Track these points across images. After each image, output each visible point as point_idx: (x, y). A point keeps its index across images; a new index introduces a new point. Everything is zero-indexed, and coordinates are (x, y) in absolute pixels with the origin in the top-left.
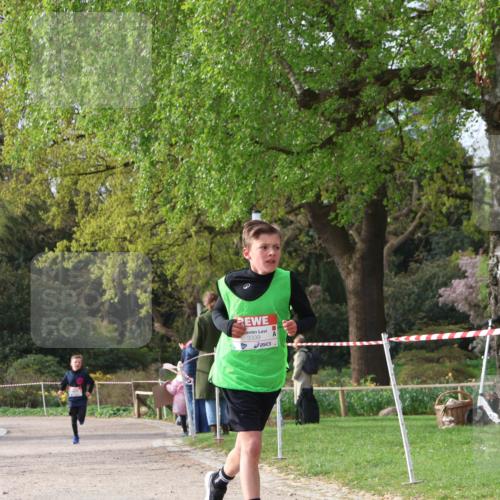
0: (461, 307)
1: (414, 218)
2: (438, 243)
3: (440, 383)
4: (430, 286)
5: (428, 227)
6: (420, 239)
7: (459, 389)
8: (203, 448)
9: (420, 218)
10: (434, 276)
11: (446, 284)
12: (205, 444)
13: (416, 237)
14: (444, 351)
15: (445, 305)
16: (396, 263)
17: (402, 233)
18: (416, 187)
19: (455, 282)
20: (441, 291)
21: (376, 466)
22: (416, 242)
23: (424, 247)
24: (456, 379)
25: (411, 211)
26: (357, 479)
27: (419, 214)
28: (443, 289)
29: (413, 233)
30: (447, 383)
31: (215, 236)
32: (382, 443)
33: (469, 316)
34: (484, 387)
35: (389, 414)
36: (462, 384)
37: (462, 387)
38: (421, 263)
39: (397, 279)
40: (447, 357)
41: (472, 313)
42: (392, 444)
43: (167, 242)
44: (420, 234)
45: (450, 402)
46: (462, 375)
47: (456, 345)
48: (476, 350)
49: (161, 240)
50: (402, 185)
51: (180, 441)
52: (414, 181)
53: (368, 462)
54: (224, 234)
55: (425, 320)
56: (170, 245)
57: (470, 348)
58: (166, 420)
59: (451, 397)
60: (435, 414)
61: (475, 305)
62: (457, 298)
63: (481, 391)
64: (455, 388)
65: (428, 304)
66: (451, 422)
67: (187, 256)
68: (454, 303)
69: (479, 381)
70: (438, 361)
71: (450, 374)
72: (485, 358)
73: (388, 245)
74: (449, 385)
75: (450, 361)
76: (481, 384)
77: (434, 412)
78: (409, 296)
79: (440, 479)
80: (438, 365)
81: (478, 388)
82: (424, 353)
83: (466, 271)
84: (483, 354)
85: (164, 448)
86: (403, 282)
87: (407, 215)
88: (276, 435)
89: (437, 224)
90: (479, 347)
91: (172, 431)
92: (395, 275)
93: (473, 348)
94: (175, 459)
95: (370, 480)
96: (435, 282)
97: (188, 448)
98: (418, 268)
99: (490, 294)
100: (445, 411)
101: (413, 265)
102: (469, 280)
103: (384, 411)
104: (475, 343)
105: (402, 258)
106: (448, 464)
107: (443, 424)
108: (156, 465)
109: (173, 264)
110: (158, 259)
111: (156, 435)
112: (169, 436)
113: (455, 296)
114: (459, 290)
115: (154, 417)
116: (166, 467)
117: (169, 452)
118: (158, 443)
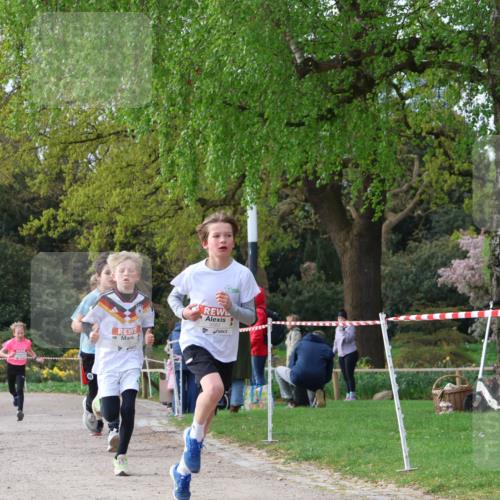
0: (462, 288)
1: (414, 195)
2: (438, 222)
3: (437, 367)
4: (429, 267)
5: (429, 203)
6: (420, 217)
7: (457, 374)
9: (421, 195)
10: (432, 256)
11: (446, 264)
13: (416, 214)
14: (442, 334)
15: (444, 285)
16: (395, 242)
17: (402, 210)
18: (417, 163)
19: (456, 263)
20: (440, 271)
21: (370, 451)
22: (416, 219)
23: (424, 225)
24: (454, 363)
25: (411, 187)
26: (350, 465)
27: (420, 191)
28: (442, 269)
29: (413, 210)
30: (445, 367)
31: (208, 209)
32: (377, 427)
33: (469, 297)
34: (484, 372)
35: (383, 398)
36: (460, 369)
37: (460, 372)
38: (420, 242)
39: (394, 258)
40: (445, 340)
41: (472, 294)
42: (386, 430)
43: (158, 213)
44: (419, 212)
45: (448, 387)
46: (460, 359)
47: (455, 328)
48: (475, 334)
49: (151, 211)
50: (403, 160)
51: (165, 422)
52: (415, 156)
53: (362, 447)
54: (216, 206)
55: (423, 301)
56: (160, 217)
57: (469, 331)
58: (152, 399)
59: (449, 381)
60: (432, 399)
61: (476, 287)
62: (457, 279)
63: (480, 376)
64: (453, 373)
65: (426, 284)
66: (448, 407)
67: (178, 229)
68: (453, 283)
69: (478, 365)
70: (436, 344)
71: (448, 358)
72: (485, 342)
73: (387, 222)
74: (447, 369)
75: (448, 345)
76: (481, 369)
77: (430, 397)
78: (407, 275)
79: (436, 467)
80: (436, 348)
81: (478, 372)
82: (421, 336)
83: (468, 252)
84: (483, 337)
85: (149, 428)
86: (401, 261)
87: (407, 192)
88: (266, 418)
89: (438, 201)
90: (478, 330)
91: (158, 410)
92: (393, 254)
93: (473, 332)
94: (160, 440)
95: (363, 466)
96: (433, 263)
97: (173, 429)
98: (417, 247)
99: (492, 275)
100: (442, 396)
101: (412, 244)
102: (471, 260)
103: (378, 395)
104: (474, 326)
105: (400, 236)
106: (445, 451)
107: (440, 409)
108: (141, 446)
109: (163, 237)
110: (148, 232)
111: (141, 414)
112: (154, 416)
113: (455, 277)
114: (459, 271)
115: (139, 396)
116: (150, 447)
117: (155, 432)
118: (142, 422)
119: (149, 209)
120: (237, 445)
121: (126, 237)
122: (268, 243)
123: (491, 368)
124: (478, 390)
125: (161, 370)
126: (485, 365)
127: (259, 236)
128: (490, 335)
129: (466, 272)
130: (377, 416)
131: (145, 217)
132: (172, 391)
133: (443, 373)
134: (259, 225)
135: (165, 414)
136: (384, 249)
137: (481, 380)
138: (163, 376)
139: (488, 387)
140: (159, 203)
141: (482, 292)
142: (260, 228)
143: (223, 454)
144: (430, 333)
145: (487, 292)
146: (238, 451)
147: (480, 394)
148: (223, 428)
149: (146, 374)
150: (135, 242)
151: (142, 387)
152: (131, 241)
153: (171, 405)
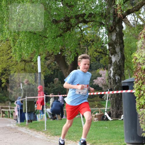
0: (100, 86)
2: (93, 66)
3: (94, 108)
7: (99, 110)
8: (22, 127)
11: (96, 78)
12: (23, 125)
14: (95, 99)
15: (95, 85)
18: (86, 50)
19: (98, 78)
20: (94, 80)
21: (74, 133)
24: (98, 107)
26: (69, 137)
30: (96, 108)
31: (26, 63)
32: (76, 126)
33: (102, 88)
34: (107, 109)
35: (78, 117)
36: (100, 109)
37: (100, 110)
41: (103, 87)
42: (79, 126)
43: (12, 64)
45: (97, 114)
46: (100, 106)
47: (98, 97)
48: (104, 99)
49: (9, 64)
50: (82, 49)
51: (15, 125)
52: (86, 48)
53: (72, 131)
54: (29, 62)
56: (12, 65)
58: (11, 118)
59: (97, 112)
61: (104, 85)
63: (106, 111)
65: (90, 84)
66: (97, 120)
67: (17, 68)
68: (98, 84)
69: (105, 108)
70: (93, 101)
71: (97, 106)
72: (107, 101)
73: (78, 67)
75: (97, 102)
76: (106, 109)
79: (94, 137)
80: (93, 103)
81: (105, 110)
82: (89, 99)
83: (102, 75)
84: (106, 99)
85: (10, 127)
88: (44, 123)
89: (93, 60)
90: (105, 97)
91: (13, 121)
93: (104, 98)
94: (13, 130)
95: (72, 137)
96: (92, 78)
97: (17, 127)
99: (108, 82)
100: (95, 116)
102: (103, 77)
104: (104, 96)
106: (96, 132)
107: (95, 120)
108: (8, 132)
109: (13, 71)
110: (9, 69)
111: (8, 123)
112: (12, 123)
113: (98, 82)
114: (99, 80)
115: (7, 118)
116: (10, 132)
117: (12, 128)
118: (8, 125)
119: (9, 63)
120: (36, 131)
121: (2, 71)
122: (44, 73)
123: (109, 108)
124: (105, 115)
125: (14, 110)
126: (107, 107)
127: (41, 71)
128: (108, 99)
129: (101, 81)
130: (76, 122)
131: (8, 65)
132: (17, 116)
133: (95, 110)
134: (41, 68)
135: (15, 122)
137: (106, 112)
138: (14, 111)
139: (108, 114)
140: (12, 61)
142: (42, 69)
143: (32, 134)
144: (91, 98)
145: (107, 86)
146: (36, 133)
147: (106, 116)
148: (32, 126)
149: (9, 111)
150: (5, 73)
151: (8, 115)
152: (4, 72)
153: (17, 120)
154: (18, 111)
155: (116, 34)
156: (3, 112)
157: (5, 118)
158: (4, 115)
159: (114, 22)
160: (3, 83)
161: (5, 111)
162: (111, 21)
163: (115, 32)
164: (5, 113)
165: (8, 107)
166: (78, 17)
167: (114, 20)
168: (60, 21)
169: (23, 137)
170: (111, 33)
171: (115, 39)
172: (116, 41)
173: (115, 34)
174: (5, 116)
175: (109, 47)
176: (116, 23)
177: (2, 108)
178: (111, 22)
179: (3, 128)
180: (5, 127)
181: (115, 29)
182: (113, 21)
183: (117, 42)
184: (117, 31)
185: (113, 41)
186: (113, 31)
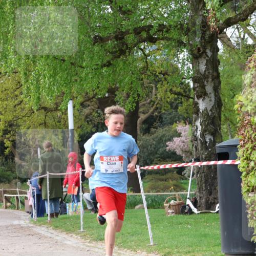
0: (179, 152)
1: (153, 105)
2: (166, 118)
3: (167, 192)
4: (162, 141)
5: (161, 109)
6: (157, 116)
7: (177, 196)
8: (40, 225)
9: (157, 105)
10: (164, 136)
11: (170, 140)
12: (42, 223)
13: (154, 115)
14: (169, 175)
15: (169, 150)
16: (144, 128)
17: (147, 113)
18: (154, 89)
19: (175, 139)
20: (168, 143)
21: (133, 235)
22: (155, 117)
23: (159, 120)
24: (175, 190)
25: (151, 101)
26: (123, 242)
27: (156, 103)
28: (169, 142)
29: (153, 113)
30: (171, 192)
31: (48, 112)
32: (136, 223)
33: (182, 157)
34: (190, 194)
35: (140, 208)
36: (178, 193)
37: (178, 194)
38: (157, 129)
39: (144, 137)
40: (171, 178)
41: (184, 155)
42: (141, 224)
43: (22, 115)
44: (156, 113)
45: (172, 202)
46: (178, 188)
47: (175, 172)
48: (186, 175)
49: (19, 113)
50: (147, 87)
51: (28, 222)
52: (153, 85)
53: (129, 233)
54: (52, 111)
55: (159, 159)
56: (23, 117)
57: (183, 174)
58: (21, 210)
59: (173, 199)
60: (164, 208)
61: (186, 151)
62: (176, 147)
63: (188, 197)
64: (175, 195)
65: (161, 150)
66: (173, 213)
67: (32, 122)
68: (174, 149)
69: (187, 191)
70: (166, 180)
71: (172, 188)
72: (190, 179)
73: (140, 119)
74: (172, 193)
75: (172, 181)
76: (188, 193)
77: (163, 207)
78: (151, 146)
79: (167, 243)
80: (166, 183)
81: (187, 195)
82: (158, 176)
83: (181, 133)
84: (189, 177)
85: (19, 225)
86: (148, 138)
87: (149, 103)
88: (80, 219)
89: (165, 108)
90: (188, 173)
91: (24, 216)
92: (143, 135)
93: (185, 174)
94: (25, 231)
95: (129, 243)
96: (164, 139)
97: (32, 225)
98: (155, 131)
99: (193, 145)
100: (170, 207)
101: (153, 130)
102: (183, 138)
103: (137, 207)
104: (185, 171)
105: (147, 126)
106: (171, 235)
107: (168, 213)
108: (15, 234)
109: (24, 127)
110: (17, 124)
111: (16, 218)
112: (22, 219)
113: (175, 146)
114: (177, 143)
115: (14, 209)
116: (20, 235)
117: (22, 227)
118: (16, 222)
119: (17, 112)
120: (65, 233)
121: (5, 127)
122: (79, 130)
123: (194, 192)
124: (187, 204)
125: (25, 195)
126: (191, 190)
127: (74, 126)
128: (193, 176)
129: (180, 144)
130: (136, 217)
131: (15, 116)
132: (31, 206)
133: (170, 195)
134: (74, 120)
135: (27, 217)
136: (139, 132)
138: (26, 198)
139: (192, 202)
140: (23, 109)
141: (189, 154)
142: (75, 123)
143: (57, 238)
144: (163, 175)
145: (191, 154)
146: (66, 236)
148: (58, 225)
149: (17, 197)
150: (10, 129)
151: (16, 204)
152: (8, 129)
153: (31, 213)
154: (34, 196)
155: (207, 60)
156: (8, 199)
157: (11, 210)
158: (8, 204)
159: (203, 41)
160: (8, 147)
161: (11, 197)
162: (197, 38)
163: (205, 58)
164: (11, 201)
165: (15, 190)
166: (138, 31)
167: (203, 37)
168: (108, 39)
169: (42, 243)
170: (196, 60)
171: (204, 70)
172: (207, 73)
173: (205, 62)
174: (10, 207)
175: (194, 85)
176: (207, 42)
177: (5, 192)
178: (198, 40)
179: (7, 227)
180: (11, 225)
181: (205, 52)
182: (201, 38)
183: (208, 76)
184: (208, 56)
185: (201, 74)
186: (200, 56)
